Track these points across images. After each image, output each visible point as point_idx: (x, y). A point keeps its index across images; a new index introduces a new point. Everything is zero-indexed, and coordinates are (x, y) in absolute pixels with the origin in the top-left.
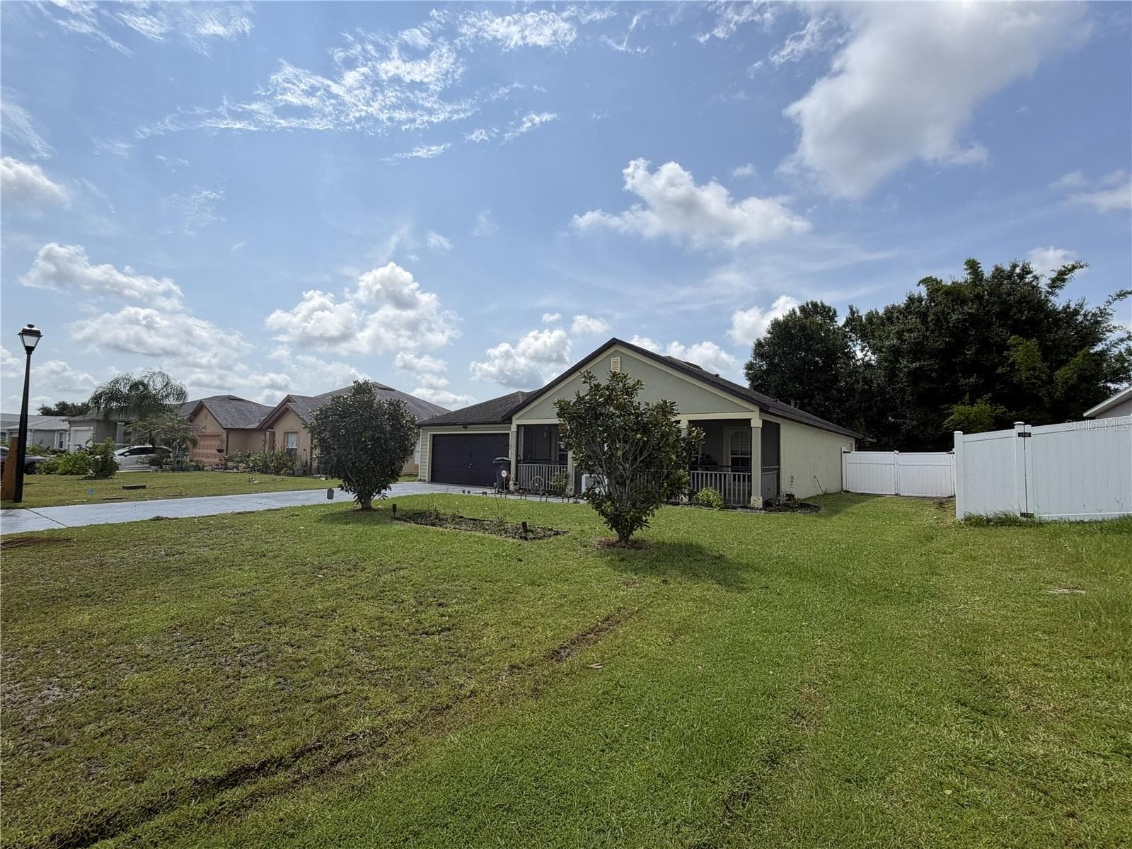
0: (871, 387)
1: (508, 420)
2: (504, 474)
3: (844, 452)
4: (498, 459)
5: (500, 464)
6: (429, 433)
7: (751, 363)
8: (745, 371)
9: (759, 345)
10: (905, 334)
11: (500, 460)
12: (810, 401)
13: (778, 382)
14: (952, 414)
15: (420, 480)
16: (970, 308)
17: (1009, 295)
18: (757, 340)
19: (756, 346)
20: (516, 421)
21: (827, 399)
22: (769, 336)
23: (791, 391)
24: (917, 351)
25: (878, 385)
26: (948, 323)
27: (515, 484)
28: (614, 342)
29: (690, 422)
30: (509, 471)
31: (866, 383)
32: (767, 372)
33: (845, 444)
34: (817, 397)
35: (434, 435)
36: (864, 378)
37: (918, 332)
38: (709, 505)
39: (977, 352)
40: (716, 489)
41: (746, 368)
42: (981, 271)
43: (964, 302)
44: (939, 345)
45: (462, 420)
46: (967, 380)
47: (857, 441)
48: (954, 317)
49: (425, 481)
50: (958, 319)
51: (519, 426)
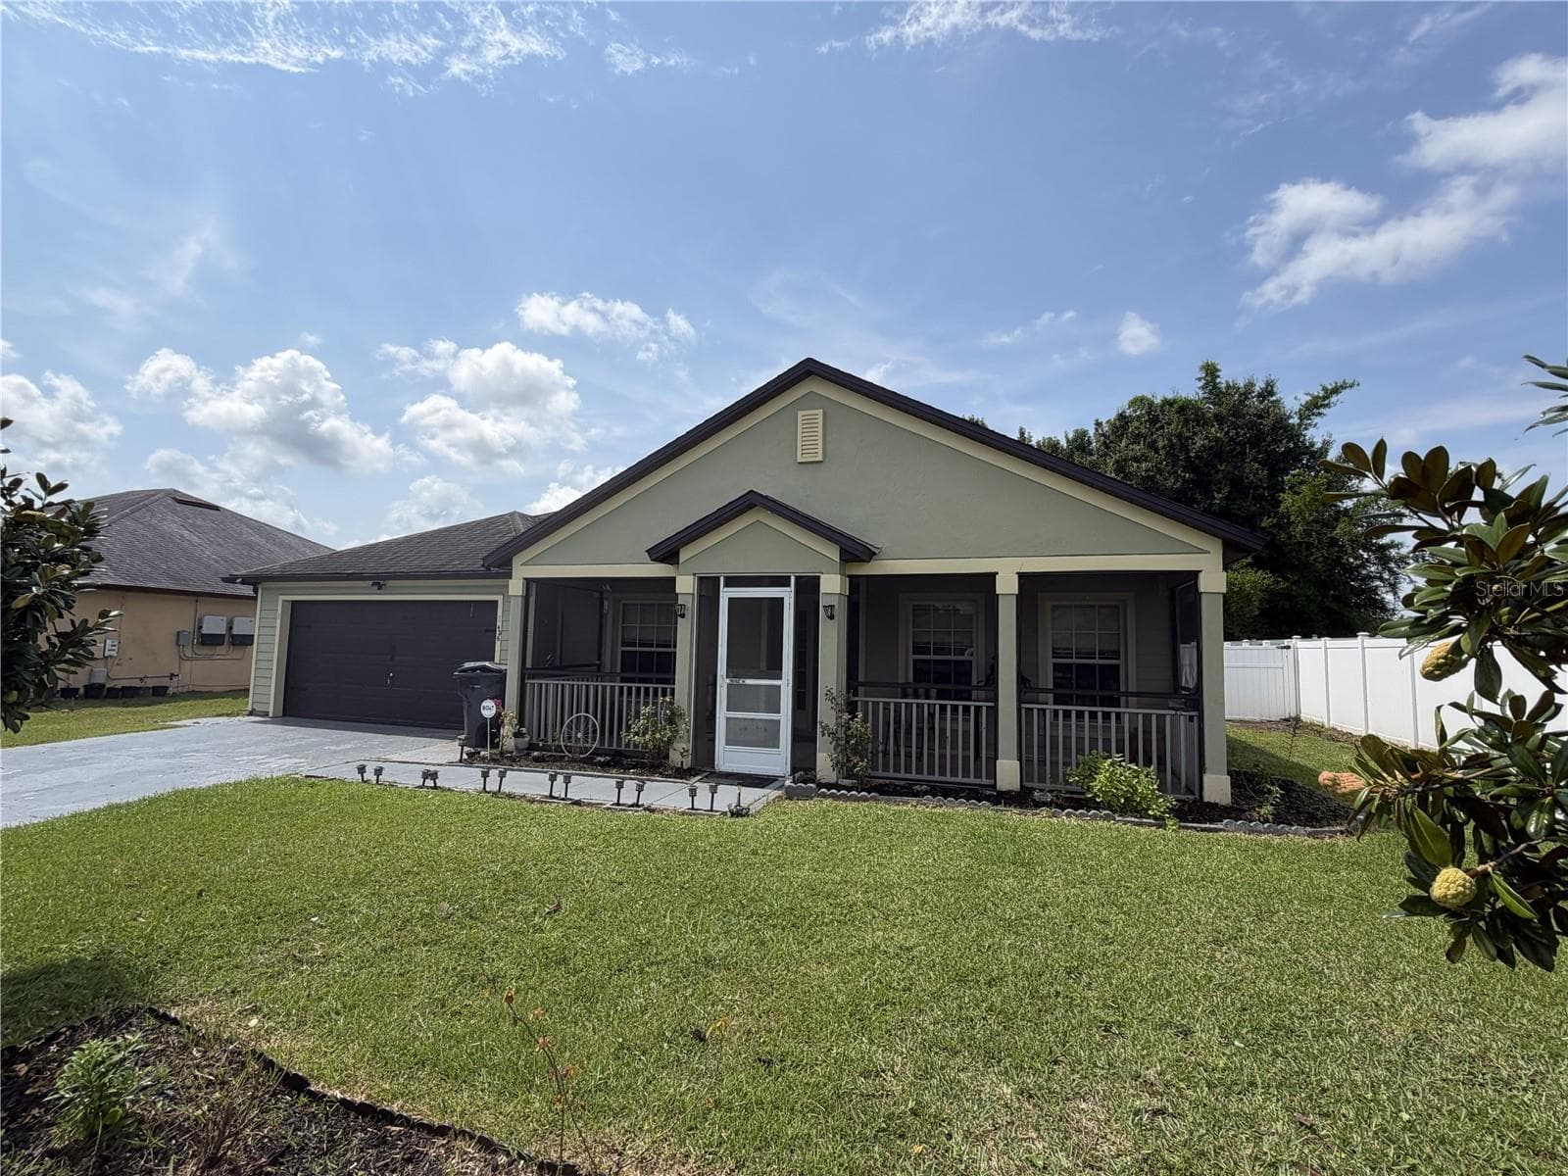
1: (499, 565)
2: (489, 709)
4: (467, 665)
5: (474, 681)
6: (282, 598)
11: (474, 669)
15: (251, 714)
16: (1218, 432)
20: (526, 569)
26: (1188, 451)
27: (518, 735)
28: (809, 370)
29: (1022, 576)
30: (500, 698)
35: (294, 602)
38: (1130, 807)
40: (1148, 763)
42: (1220, 382)
43: (1206, 424)
45: (372, 567)
48: (1197, 442)
49: (266, 714)
50: (1203, 445)
51: (528, 581)
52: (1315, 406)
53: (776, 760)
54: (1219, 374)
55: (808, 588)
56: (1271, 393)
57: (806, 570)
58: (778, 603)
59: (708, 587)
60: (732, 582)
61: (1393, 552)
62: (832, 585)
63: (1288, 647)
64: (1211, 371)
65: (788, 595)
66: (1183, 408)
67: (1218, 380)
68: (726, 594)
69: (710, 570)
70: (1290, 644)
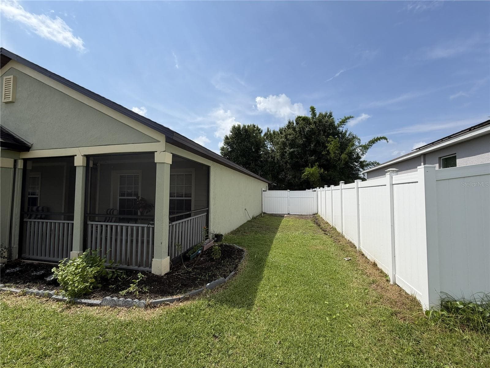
0: (274, 160)
3: (263, 191)
7: (223, 147)
8: (221, 151)
9: (227, 138)
10: (288, 136)
12: (249, 166)
13: (235, 156)
14: (305, 172)
16: (313, 126)
17: (326, 122)
18: (226, 135)
19: (225, 139)
21: (256, 165)
22: (231, 134)
23: (241, 161)
24: (293, 144)
25: (277, 159)
26: (304, 132)
29: (87, 157)
31: (272, 158)
32: (231, 152)
33: (264, 186)
34: (252, 164)
36: (271, 156)
37: (293, 135)
39: (315, 145)
41: (221, 150)
42: (316, 112)
43: (310, 124)
44: (301, 142)
46: (311, 158)
47: (269, 185)
48: (307, 129)
50: (308, 130)
52: (343, 122)
54: (315, 110)
56: (331, 116)
61: (365, 163)
63: (315, 191)
64: (313, 109)
66: (305, 119)
67: (315, 112)
70: (316, 190)
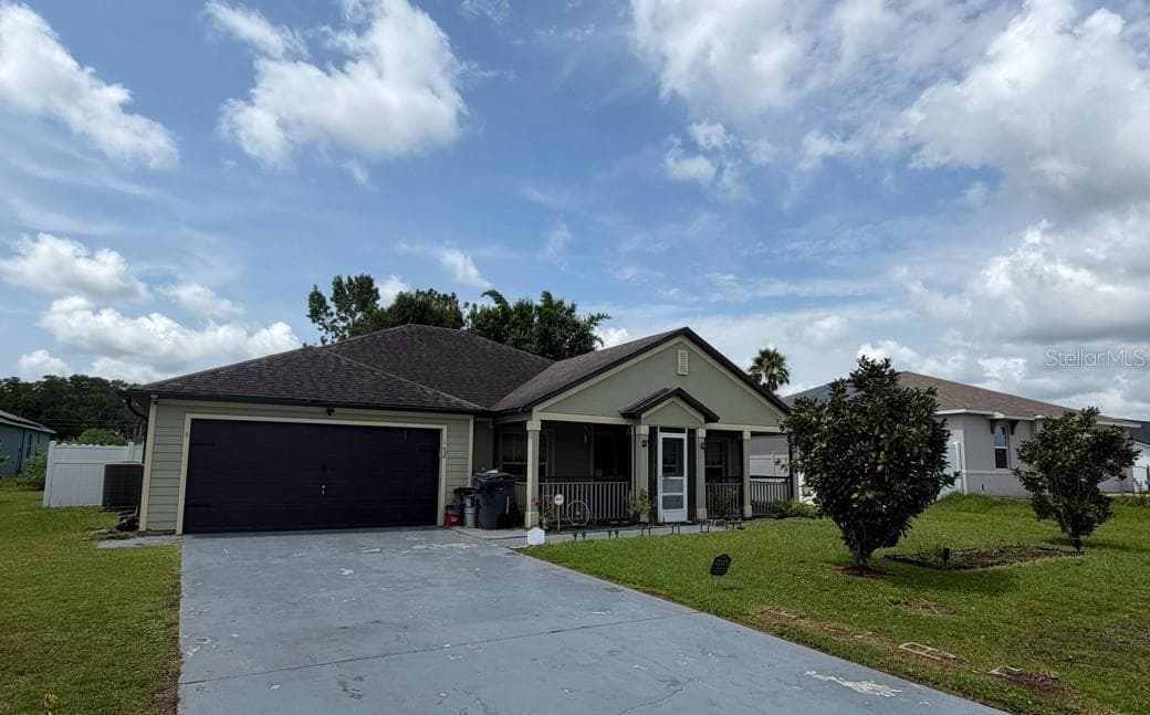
20: (540, 415)
51: (544, 423)
53: (681, 514)
55: (692, 433)
57: (692, 426)
58: (682, 440)
59: (653, 431)
60: (664, 430)
62: (701, 433)
65: (684, 436)
68: (661, 436)
69: (653, 424)
